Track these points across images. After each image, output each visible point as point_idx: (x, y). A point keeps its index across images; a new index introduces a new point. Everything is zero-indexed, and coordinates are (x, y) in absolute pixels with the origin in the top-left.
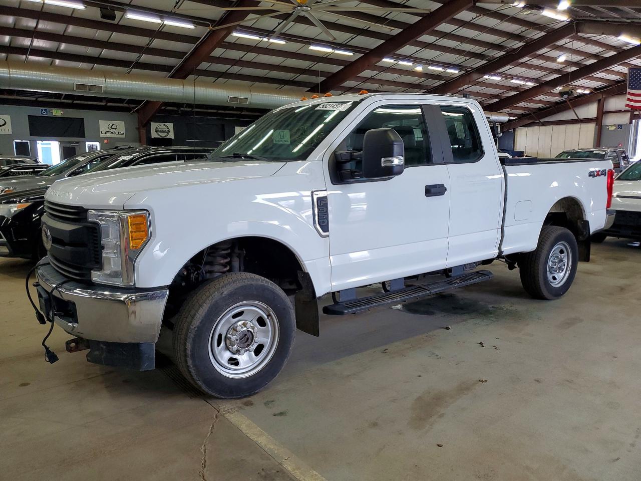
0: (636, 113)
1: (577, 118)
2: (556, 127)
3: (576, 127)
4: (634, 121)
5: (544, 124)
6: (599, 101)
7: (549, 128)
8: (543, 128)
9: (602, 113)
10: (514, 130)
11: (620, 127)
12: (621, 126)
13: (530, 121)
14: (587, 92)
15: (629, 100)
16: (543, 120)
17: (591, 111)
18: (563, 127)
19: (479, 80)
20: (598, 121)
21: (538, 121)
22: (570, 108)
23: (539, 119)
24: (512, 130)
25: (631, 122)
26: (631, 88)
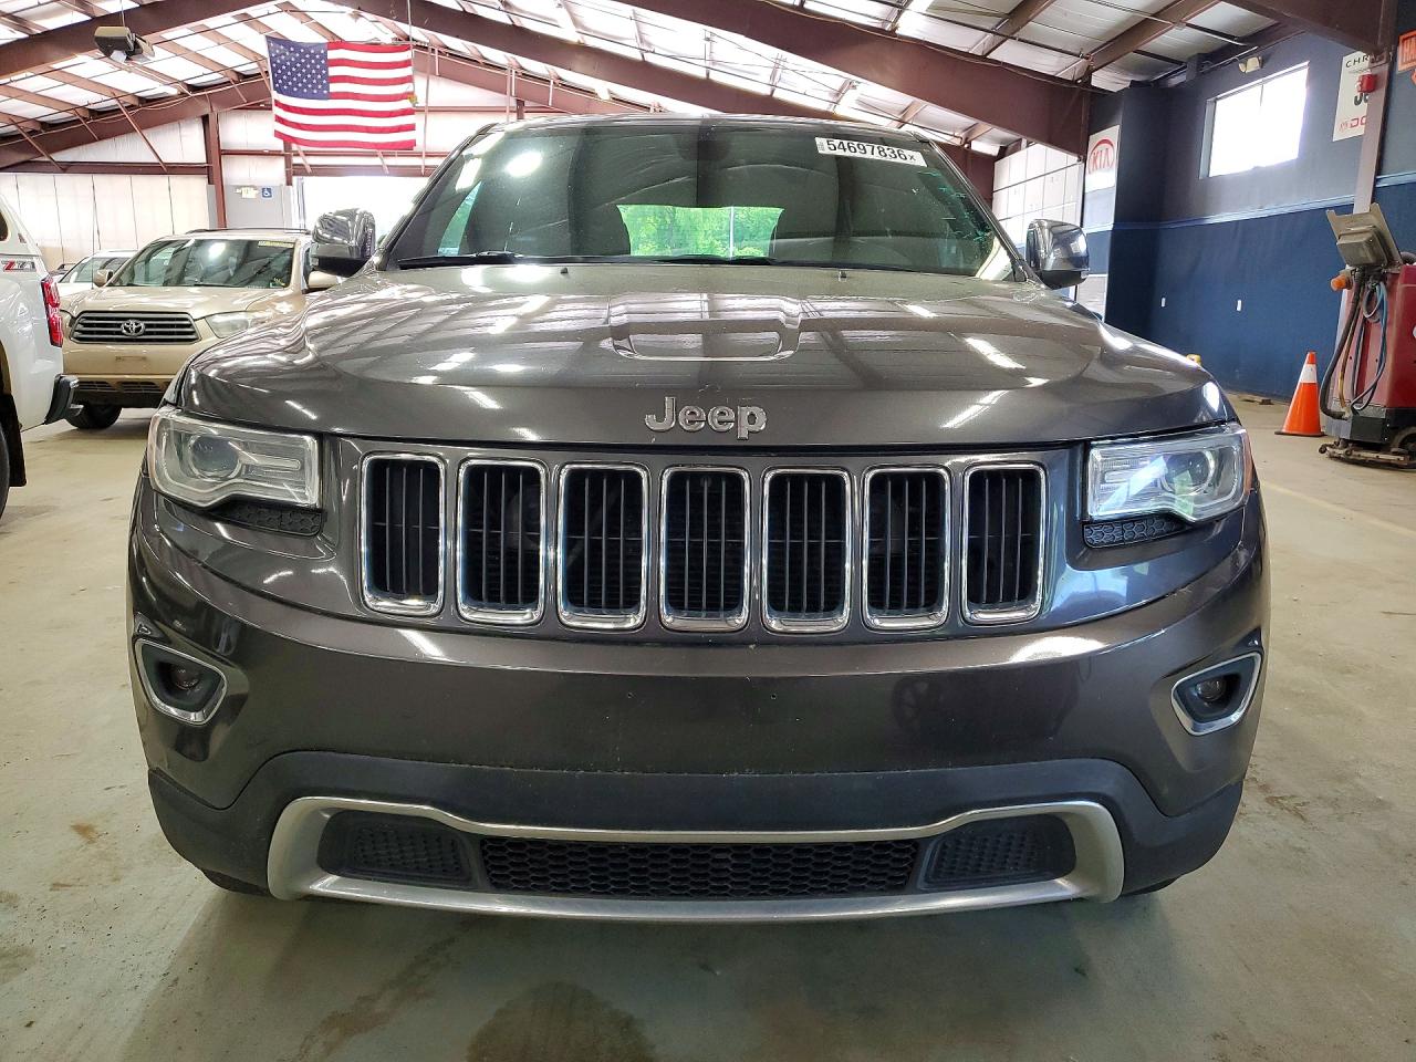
0: (296, 160)
1: (156, 160)
2: (102, 180)
3: (159, 183)
4: (295, 179)
5: (67, 168)
6: (205, 119)
7: (81, 182)
8: (64, 180)
9: (217, 152)
11: (266, 192)
12: (269, 190)
13: (23, 158)
14: (173, 91)
15: (280, 120)
16: (60, 157)
17: (185, 143)
18: (121, 182)
20: (209, 170)
21: (47, 159)
22: (134, 131)
23: (48, 150)
25: (289, 183)
26: (280, 91)
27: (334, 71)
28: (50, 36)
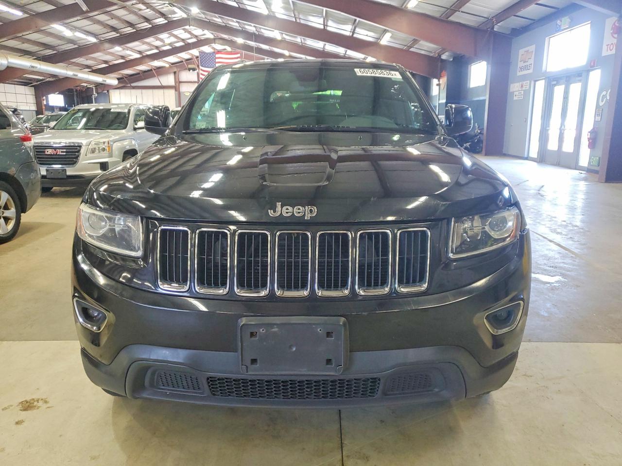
1: (160, 85)
2: (144, 91)
3: (161, 91)
5: (134, 88)
6: (175, 73)
7: (139, 91)
8: (133, 91)
9: (179, 82)
10: (108, 91)
13: (122, 85)
14: (167, 66)
15: (202, 74)
16: (133, 85)
17: (169, 80)
18: (150, 91)
19: (110, 51)
20: (176, 88)
21: (129, 85)
22: (155, 76)
23: (131, 83)
24: (106, 92)
26: (202, 66)
27: (217, 60)
28: (148, 56)
